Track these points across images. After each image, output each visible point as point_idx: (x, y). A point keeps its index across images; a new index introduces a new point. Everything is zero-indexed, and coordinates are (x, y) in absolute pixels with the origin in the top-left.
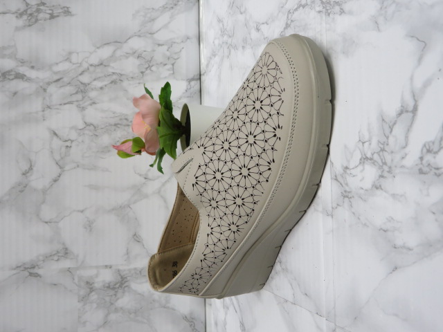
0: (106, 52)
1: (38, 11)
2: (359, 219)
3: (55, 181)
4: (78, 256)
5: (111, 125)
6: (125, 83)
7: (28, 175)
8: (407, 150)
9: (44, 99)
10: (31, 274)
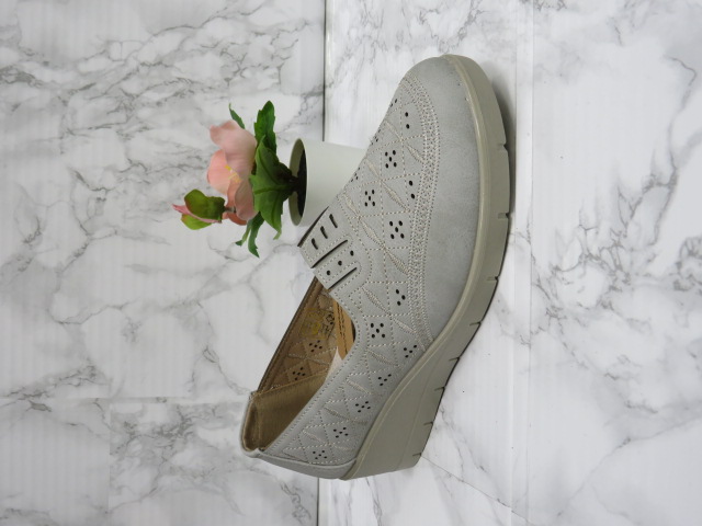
2: (573, 354)
3: (78, 255)
4: (111, 380)
5: (173, 167)
6: (198, 98)
7: (33, 243)
8: (657, 248)
9: (64, 117)
10: (34, 406)
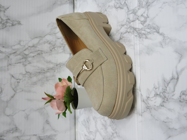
0: (36, 41)
1: (7, 22)
